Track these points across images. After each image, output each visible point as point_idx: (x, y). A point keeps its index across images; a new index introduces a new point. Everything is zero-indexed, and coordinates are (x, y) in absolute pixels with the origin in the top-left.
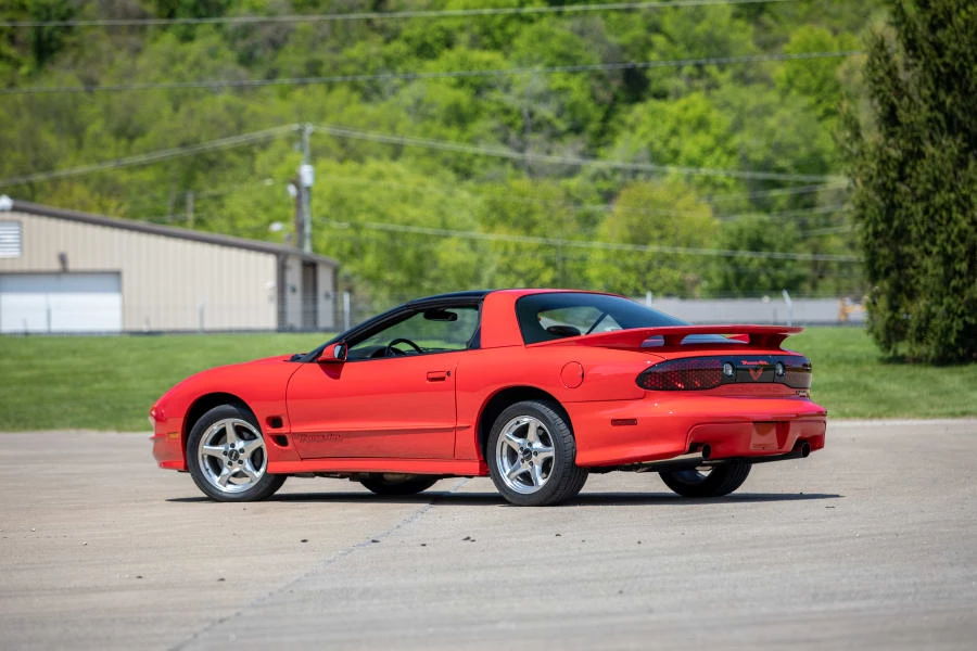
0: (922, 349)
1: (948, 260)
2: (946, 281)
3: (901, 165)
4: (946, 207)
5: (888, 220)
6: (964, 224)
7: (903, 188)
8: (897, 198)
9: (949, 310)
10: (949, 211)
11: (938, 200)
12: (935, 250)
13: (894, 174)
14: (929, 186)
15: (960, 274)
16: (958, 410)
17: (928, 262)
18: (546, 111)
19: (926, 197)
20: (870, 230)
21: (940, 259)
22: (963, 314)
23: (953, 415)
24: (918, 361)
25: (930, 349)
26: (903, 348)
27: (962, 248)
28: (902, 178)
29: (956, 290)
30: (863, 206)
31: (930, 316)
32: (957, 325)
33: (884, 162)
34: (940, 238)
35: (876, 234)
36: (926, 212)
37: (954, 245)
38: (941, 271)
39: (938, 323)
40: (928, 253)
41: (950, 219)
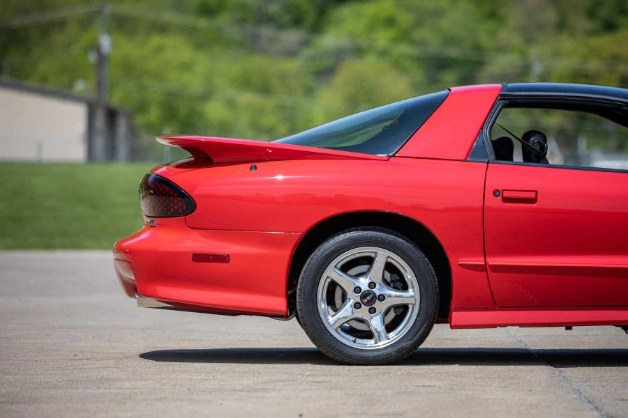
18: (274, 8)
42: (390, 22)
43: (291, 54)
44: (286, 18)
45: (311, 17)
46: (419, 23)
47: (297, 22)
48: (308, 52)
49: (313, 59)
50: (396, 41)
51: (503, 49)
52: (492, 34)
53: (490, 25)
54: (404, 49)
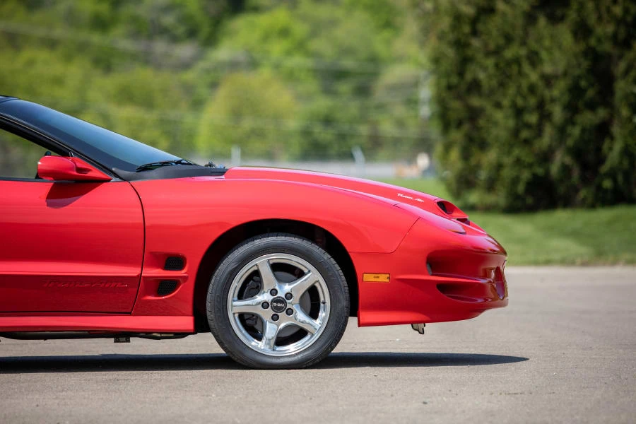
0: (490, 199)
1: (519, 112)
2: (516, 132)
3: (474, 22)
4: (517, 61)
5: (461, 74)
6: (534, 77)
7: (476, 43)
8: (469, 52)
9: (518, 162)
10: (520, 65)
11: (509, 54)
12: (506, 102)
13: (466, 29)
14: (501, 41)
15: (528, 126)
16: (542, 258)
17: (499, 115)
19: (497, 52)
20: (444, 82)
21: (510, 112)
22: (530, 166)
23: (536, 263)
24: (488, 209)
25: (500, 198)
26: (474, 197)
27: (532, 101)
28: (475, 33)
29: (527, 142)
30: (436, 61)
31: (499, 167)
32: (526, 175)
33: (458, 18)
34: (512, 90)
35: (450, 87)
36: (497, 65)
37: (524, 98)
38: (511, 123)
39: (507, 173)
40: (498, 105)
41: (520, 73)
42: (284, 33)
43: (186, 66)
44: (181, 30)
45: (205, 30)
46: (314, 34)
47: (192, 33)
48: (202, 65)
49: (208, 71)
50: (289, 53)
51: (400, 59)
52: (388, 43)
53: (386, 34)
54: (298, 61)
